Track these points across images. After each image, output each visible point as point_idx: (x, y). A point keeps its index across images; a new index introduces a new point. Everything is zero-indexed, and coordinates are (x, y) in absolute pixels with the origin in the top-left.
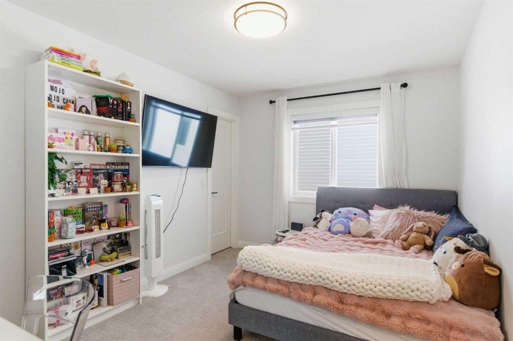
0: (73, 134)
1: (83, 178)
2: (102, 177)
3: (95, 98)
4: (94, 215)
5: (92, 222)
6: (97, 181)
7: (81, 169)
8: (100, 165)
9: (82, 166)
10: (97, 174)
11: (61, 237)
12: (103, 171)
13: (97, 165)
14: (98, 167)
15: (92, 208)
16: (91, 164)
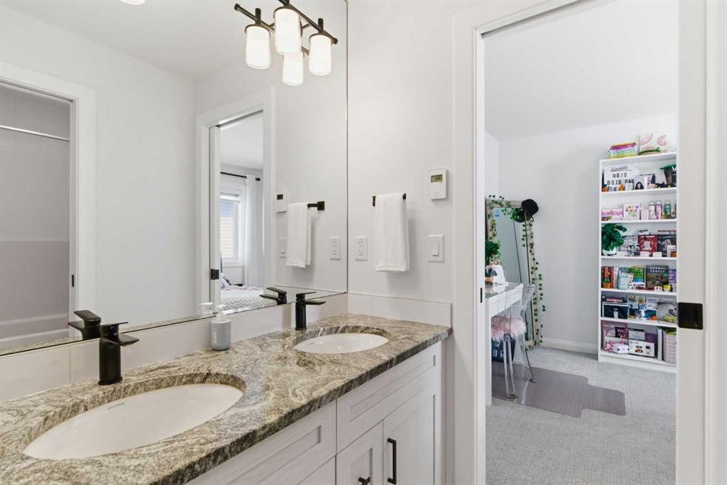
0: (637, 207)
1: (647, 244)
2: (669, 242)
3: (663, 170)
4: (657, 277)
5: (654, 283)
6: (663, 246)
7: (645, 236)
8: (670, 231)
9: (647, 233)
10: (662, 240)
11: (618, 288)
12: (670, 237)
13: (667, 231)
14: (668, 233)
15: (655, 270)
16: (659, 231)
